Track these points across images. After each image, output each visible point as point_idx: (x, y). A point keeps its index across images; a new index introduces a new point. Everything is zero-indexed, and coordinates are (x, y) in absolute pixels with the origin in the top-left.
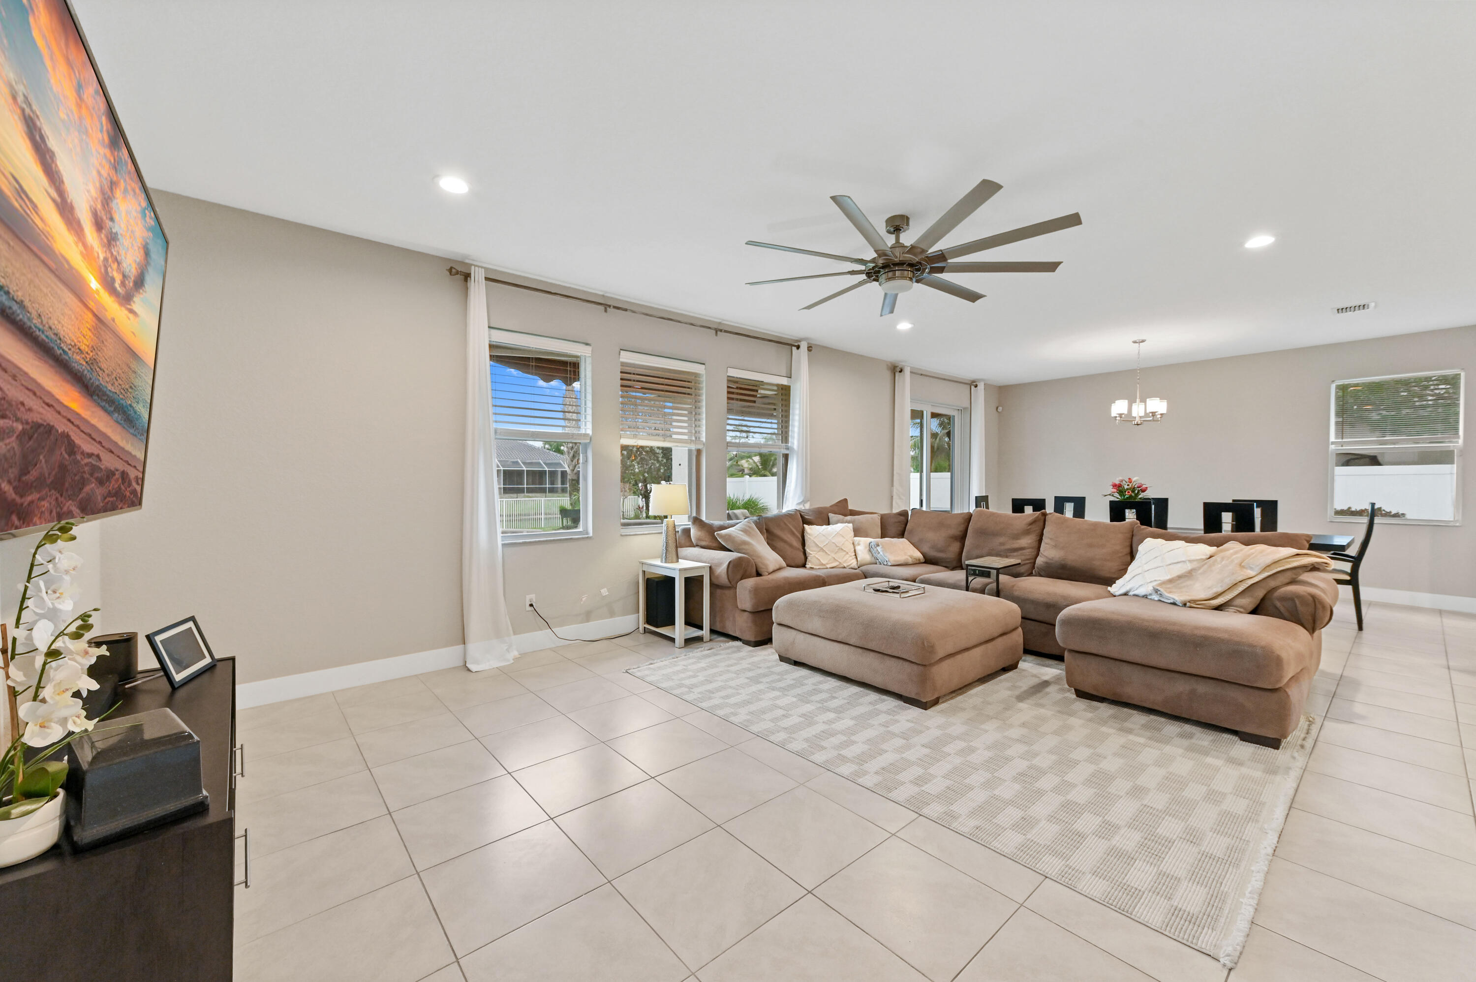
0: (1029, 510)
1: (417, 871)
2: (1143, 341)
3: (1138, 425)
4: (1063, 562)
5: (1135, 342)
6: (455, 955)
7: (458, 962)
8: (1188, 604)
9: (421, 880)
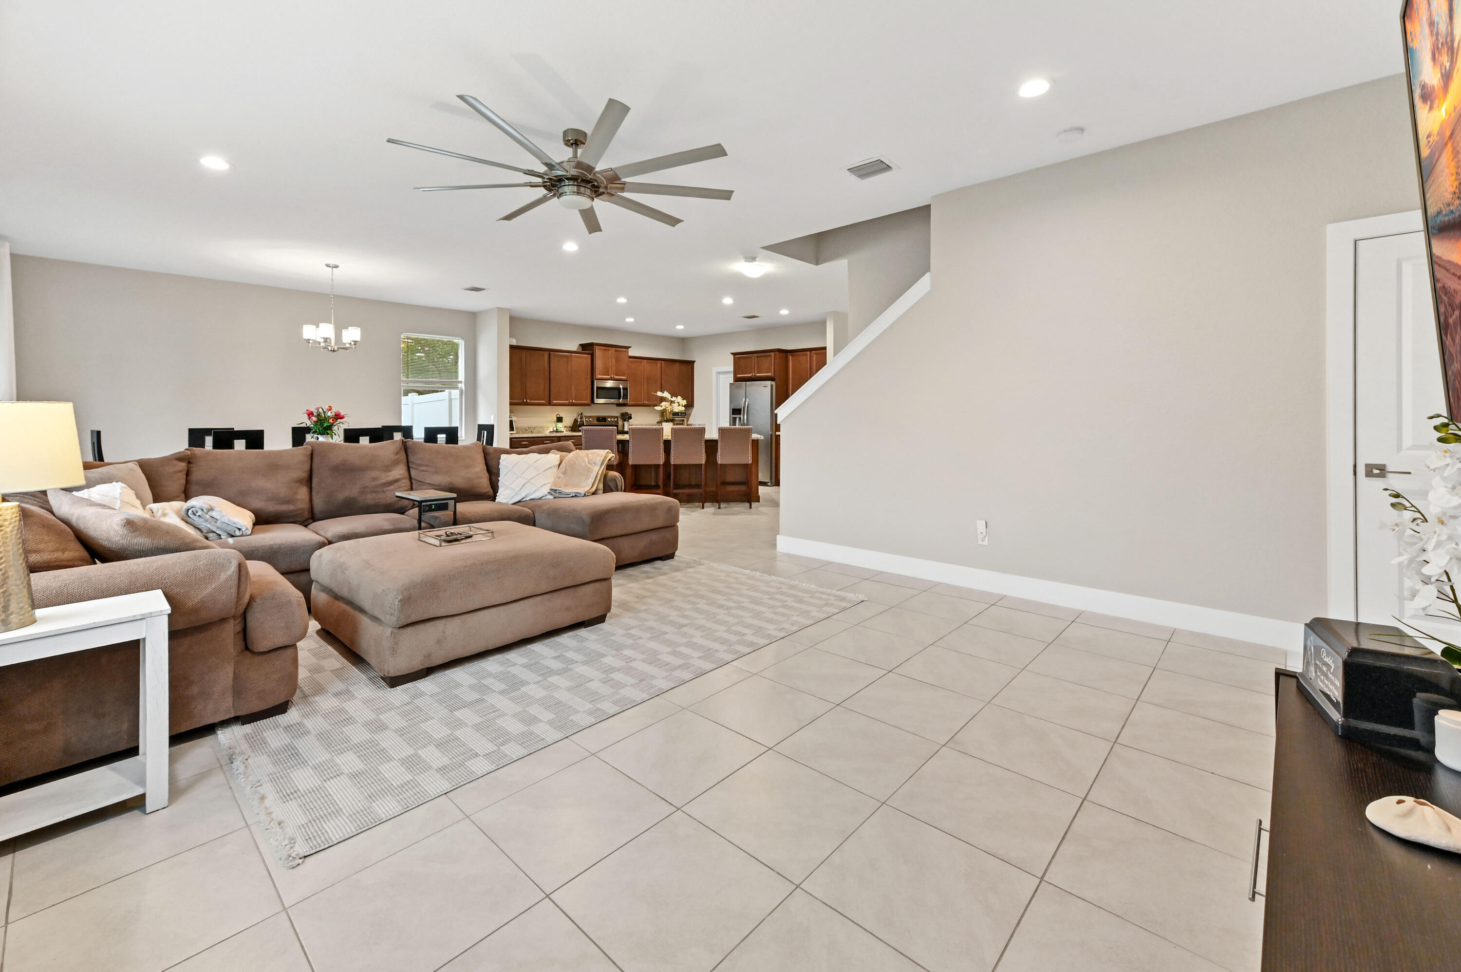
0: (240, 445)
1: (1040, 882)
2: (336, 267)
3: (334, 351)
4: (451, 486)
5: (328, 266)
6: (1082, 803)
7: (1085, 797)
8: (587, 494)
9: (1046, 870)
